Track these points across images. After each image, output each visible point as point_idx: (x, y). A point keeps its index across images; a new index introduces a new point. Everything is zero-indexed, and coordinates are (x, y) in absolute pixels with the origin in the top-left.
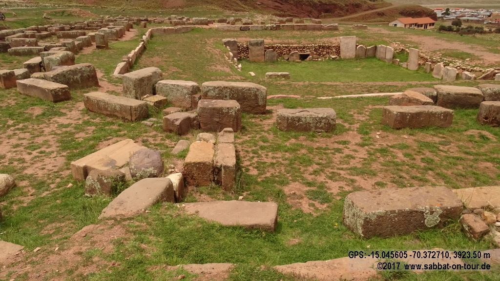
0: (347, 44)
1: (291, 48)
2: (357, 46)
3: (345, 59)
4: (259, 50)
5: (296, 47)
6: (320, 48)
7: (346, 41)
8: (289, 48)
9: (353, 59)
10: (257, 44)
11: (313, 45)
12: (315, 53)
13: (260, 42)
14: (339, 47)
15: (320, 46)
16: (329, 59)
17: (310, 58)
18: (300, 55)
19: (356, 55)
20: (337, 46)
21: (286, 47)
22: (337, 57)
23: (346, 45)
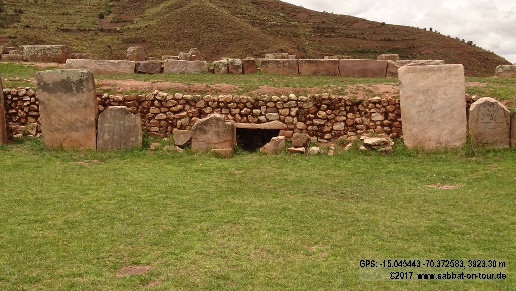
0: (425, 92)
1: (207, 105)
2: (469, 102)
3: (419, 151)
4: (73, 108)
5: (226, 104)
6: (319, 108)
7: (422, 84)
8: (200, 104)
9: (455, 151)
10: (65, 86)
11: (292, 96)
12: (301, 125)
13: (75, 79)
14: (397, 106)
15: (318, 103)
16: (356, 148)
17: (277, 143)
18: (240, 130)
19: (468, 137)
20: (389, 102)
21: (188, 102)
22: (386, 144)
23: (421, 97)
